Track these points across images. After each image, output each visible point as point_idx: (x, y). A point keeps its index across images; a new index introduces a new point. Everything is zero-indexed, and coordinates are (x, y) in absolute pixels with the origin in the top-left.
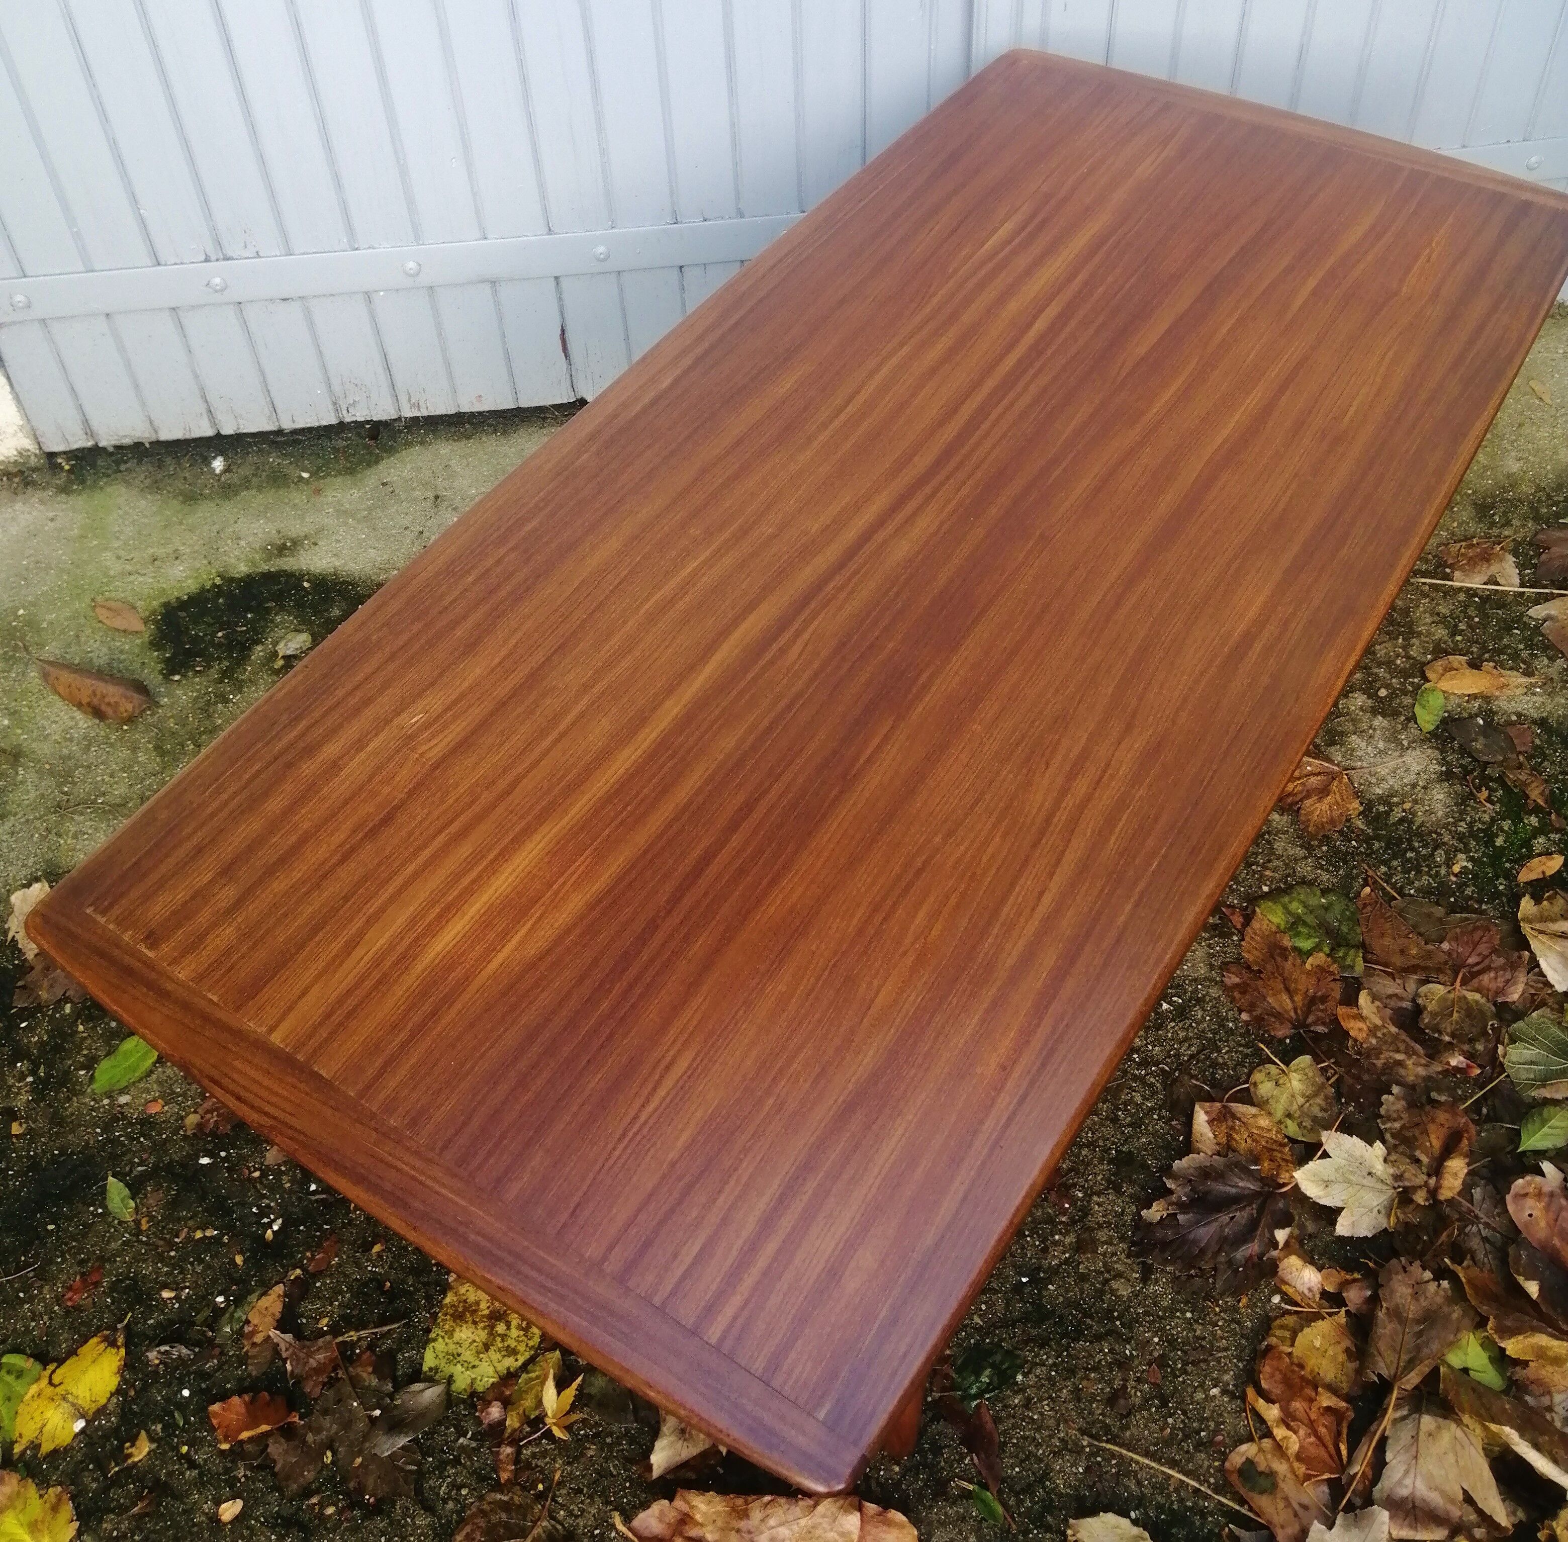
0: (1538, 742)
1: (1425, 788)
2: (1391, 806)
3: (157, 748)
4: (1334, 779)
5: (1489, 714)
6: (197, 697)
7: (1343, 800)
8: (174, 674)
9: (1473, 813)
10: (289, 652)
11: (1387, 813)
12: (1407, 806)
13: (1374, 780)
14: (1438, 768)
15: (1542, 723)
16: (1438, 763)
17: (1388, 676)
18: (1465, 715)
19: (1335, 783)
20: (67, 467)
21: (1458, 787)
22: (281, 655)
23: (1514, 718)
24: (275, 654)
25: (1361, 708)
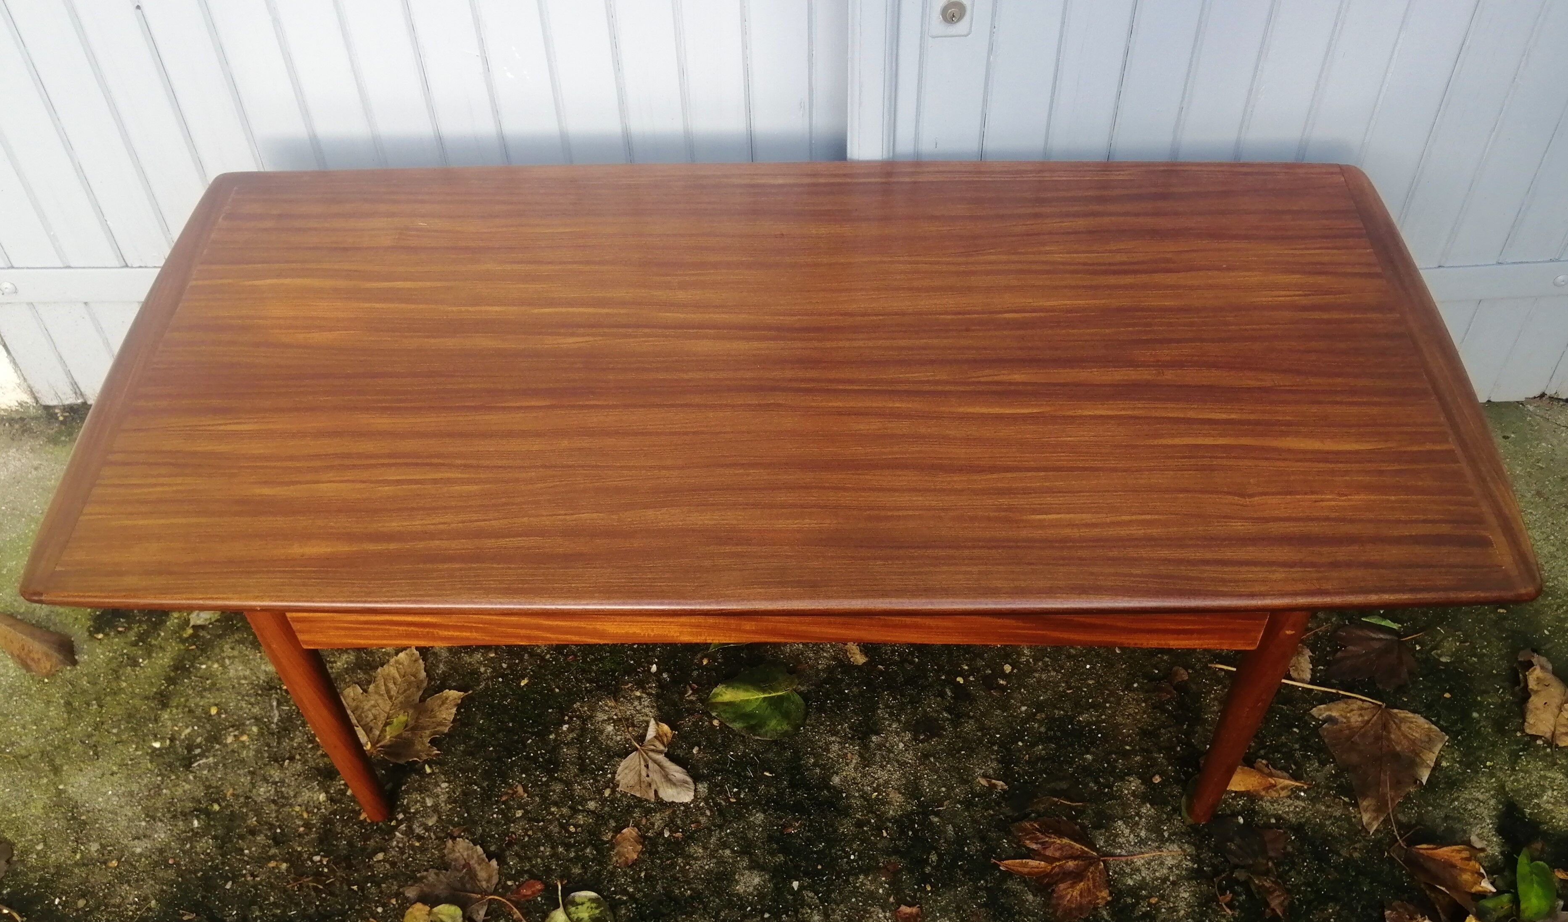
0: (1289, 849)
1: (1174, 883)
2: (1139, 898)
3: (68, 704)
4: (1091, 864)
5: (1250, 813)
6: (113, 658)
7: (1094, 886)
8: (98, 633)
9: (1212, 916)
10: (199, 622)
11: (1134, 906)
12: (1154, 900)
13: (1128, 870)
14: (1190, 864)
15: (1298, 829)
16: (1192, 860)
17: (1165, 762)
18: (1229, 812)
19: (1092, 869)
20: (61, 418)
21: (1204, 887)
22: (192, 623)
23: (1273, 821)
24: (187, 622)
25: (1133, 794)
